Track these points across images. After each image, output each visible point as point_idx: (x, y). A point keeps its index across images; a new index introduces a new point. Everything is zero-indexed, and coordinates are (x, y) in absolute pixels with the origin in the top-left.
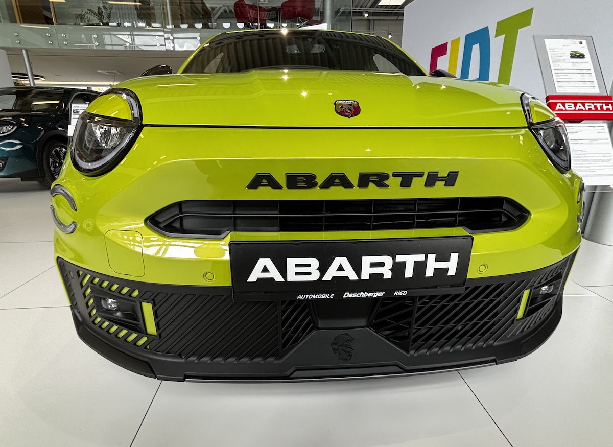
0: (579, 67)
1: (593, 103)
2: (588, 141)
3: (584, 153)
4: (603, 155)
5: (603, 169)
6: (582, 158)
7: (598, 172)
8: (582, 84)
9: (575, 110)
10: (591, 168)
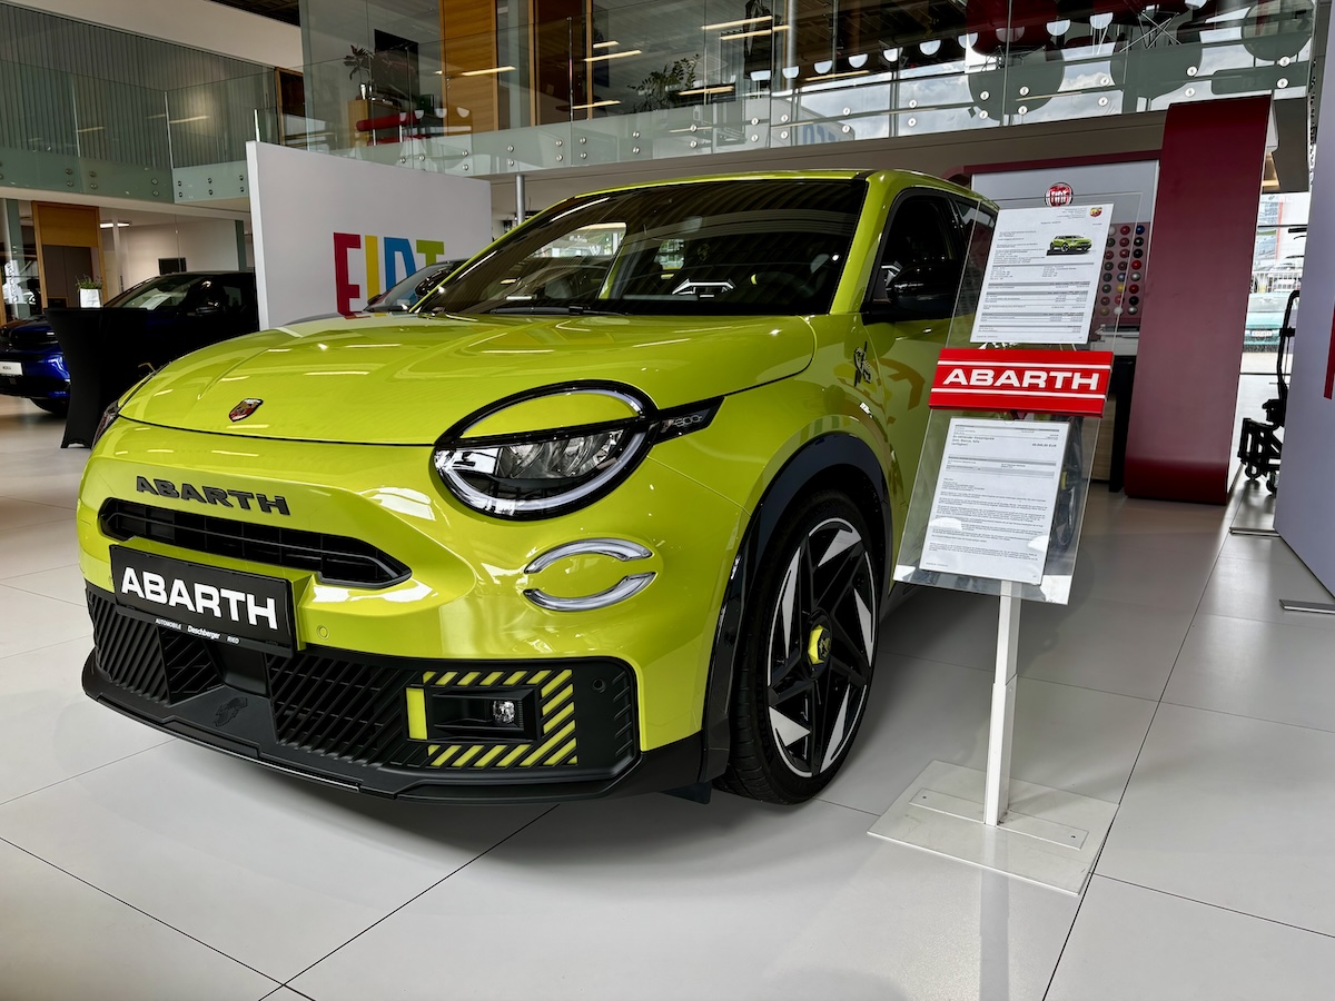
0: (1061, 276)
1: (1048, 370)
2: (999, 465)
3: (976, 492)
4: (1023, 503)
5: (1007, 539)
6: (964, 506)
7: (991, 545)
8: (1046, 321)
9: (992, 387)
10: (976, 531)
